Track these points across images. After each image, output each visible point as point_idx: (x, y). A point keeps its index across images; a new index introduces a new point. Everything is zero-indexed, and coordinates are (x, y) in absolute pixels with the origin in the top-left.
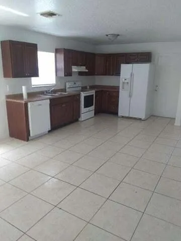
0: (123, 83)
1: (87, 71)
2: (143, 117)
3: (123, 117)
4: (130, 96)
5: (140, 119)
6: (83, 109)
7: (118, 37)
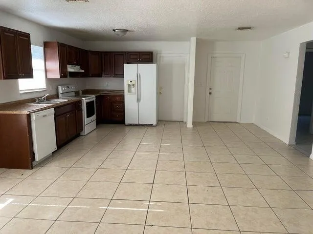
0: (129, 86)
1: (83, 71)
2: (154, 122)
3: (131, 125)
4: (138, 100)
5: (151, 125)
6: (86, 120)
7: (127, 32)
